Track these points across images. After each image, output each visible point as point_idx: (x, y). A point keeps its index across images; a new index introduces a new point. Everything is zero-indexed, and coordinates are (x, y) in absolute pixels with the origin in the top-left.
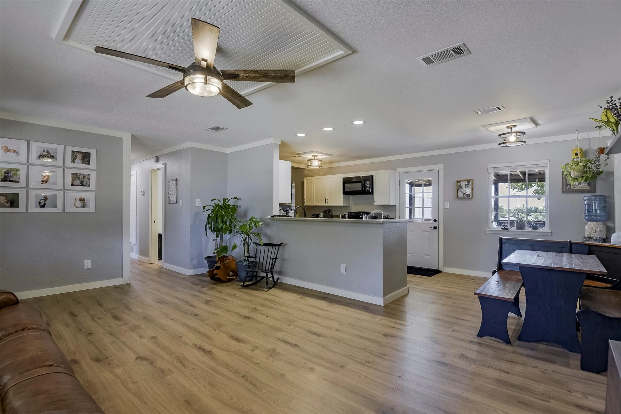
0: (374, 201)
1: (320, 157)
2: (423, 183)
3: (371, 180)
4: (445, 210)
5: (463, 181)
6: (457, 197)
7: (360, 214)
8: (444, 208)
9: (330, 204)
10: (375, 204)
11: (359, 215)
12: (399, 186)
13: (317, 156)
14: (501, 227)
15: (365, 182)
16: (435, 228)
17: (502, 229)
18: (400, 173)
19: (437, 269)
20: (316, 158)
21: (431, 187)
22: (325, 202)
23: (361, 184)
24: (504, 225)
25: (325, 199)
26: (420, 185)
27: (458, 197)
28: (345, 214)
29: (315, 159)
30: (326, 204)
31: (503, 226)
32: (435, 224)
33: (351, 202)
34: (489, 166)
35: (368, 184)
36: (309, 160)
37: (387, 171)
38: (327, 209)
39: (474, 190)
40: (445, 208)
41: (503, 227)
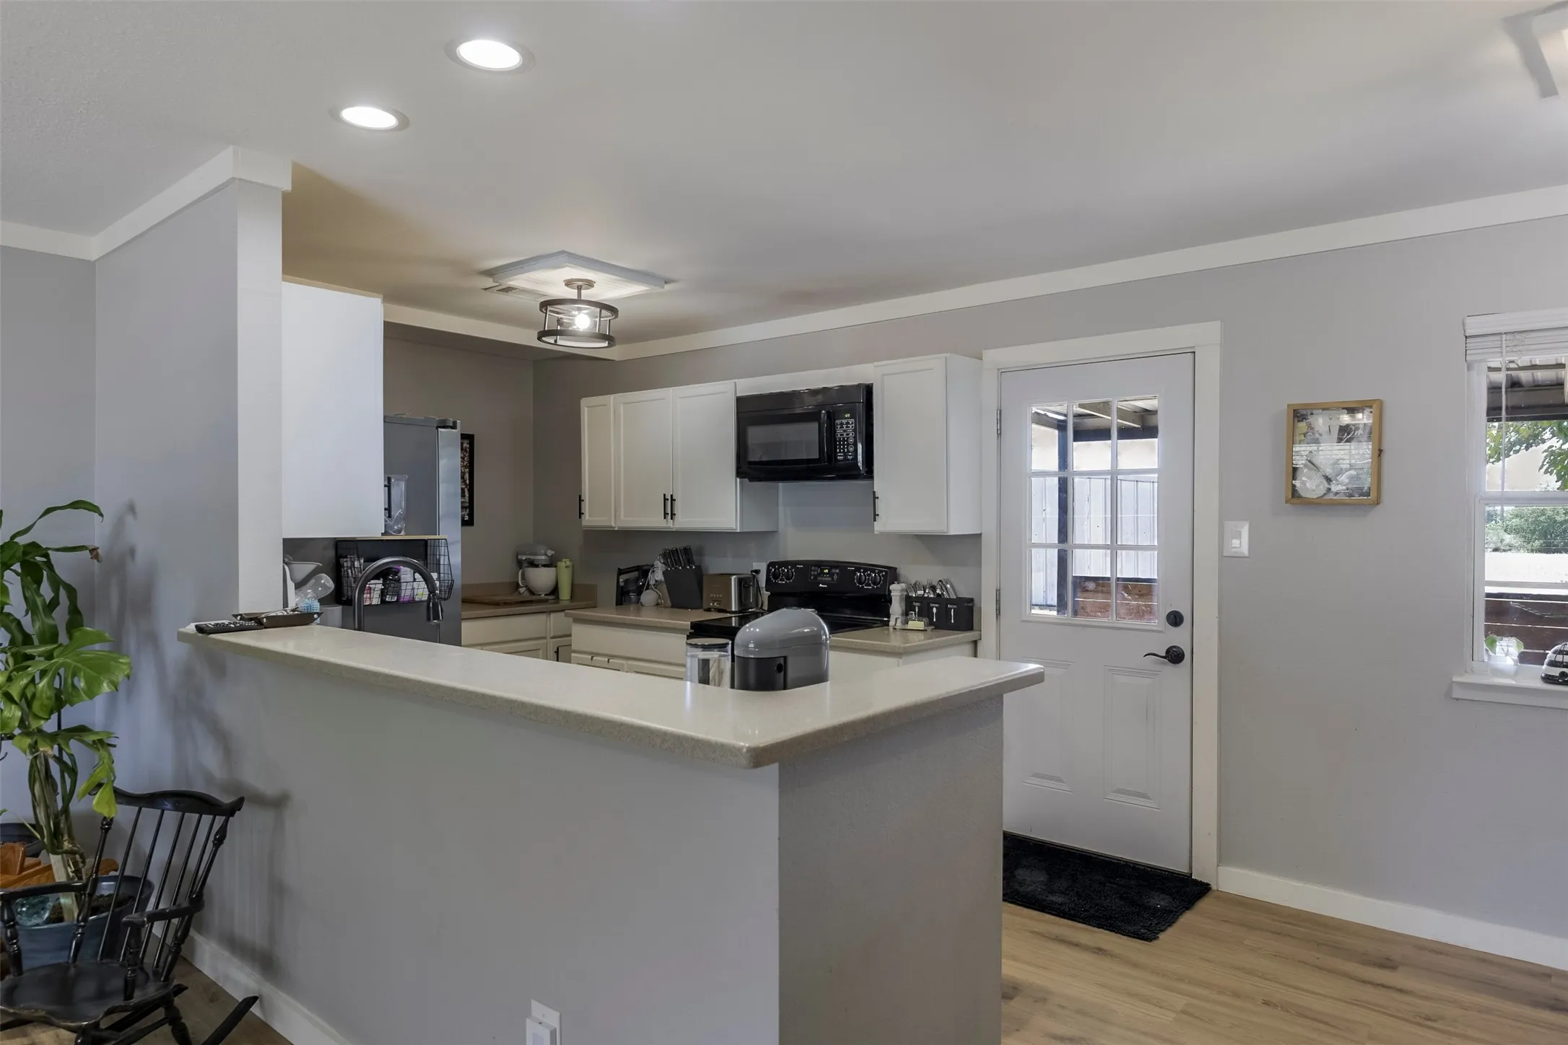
0: (875, 515)
1: (608, 289)
2: (1115, 422)
3: (861, 409)
4: (1227, 561)
5: (1325, 408)
6: (1293, 496)
7: (819, 575)
8: (1222, 557)
9: (686, 520)
10: (879, 527)
11: (816, 577)
12: (999, 435)
13: (590, 284)
14: (1545, 669)
15: (832, 417)
16: (1174, 656)
17: (1548, 679)
18: (1002, 372)
19: (1185, 870)
20: (586, 294)
21: (1156, 440)
22: (666, 514)
23: (815, 426)
24: (1559, 658)
25: (665, 500)
26: (1101, 434)
27: (1300, 497)
28: (757, 572)
29: (578, 301)
30: (669, 525)
31: (1553, 664)
32: (1177, 637)
33: (784, 512)
34: (1474, 326)
35: (847, 427)
36: (545, 305)
37: (935, 362)
38: (680, 545)
39: (1385, 457)
40: (1225, 555)
41: (1556, 672)
